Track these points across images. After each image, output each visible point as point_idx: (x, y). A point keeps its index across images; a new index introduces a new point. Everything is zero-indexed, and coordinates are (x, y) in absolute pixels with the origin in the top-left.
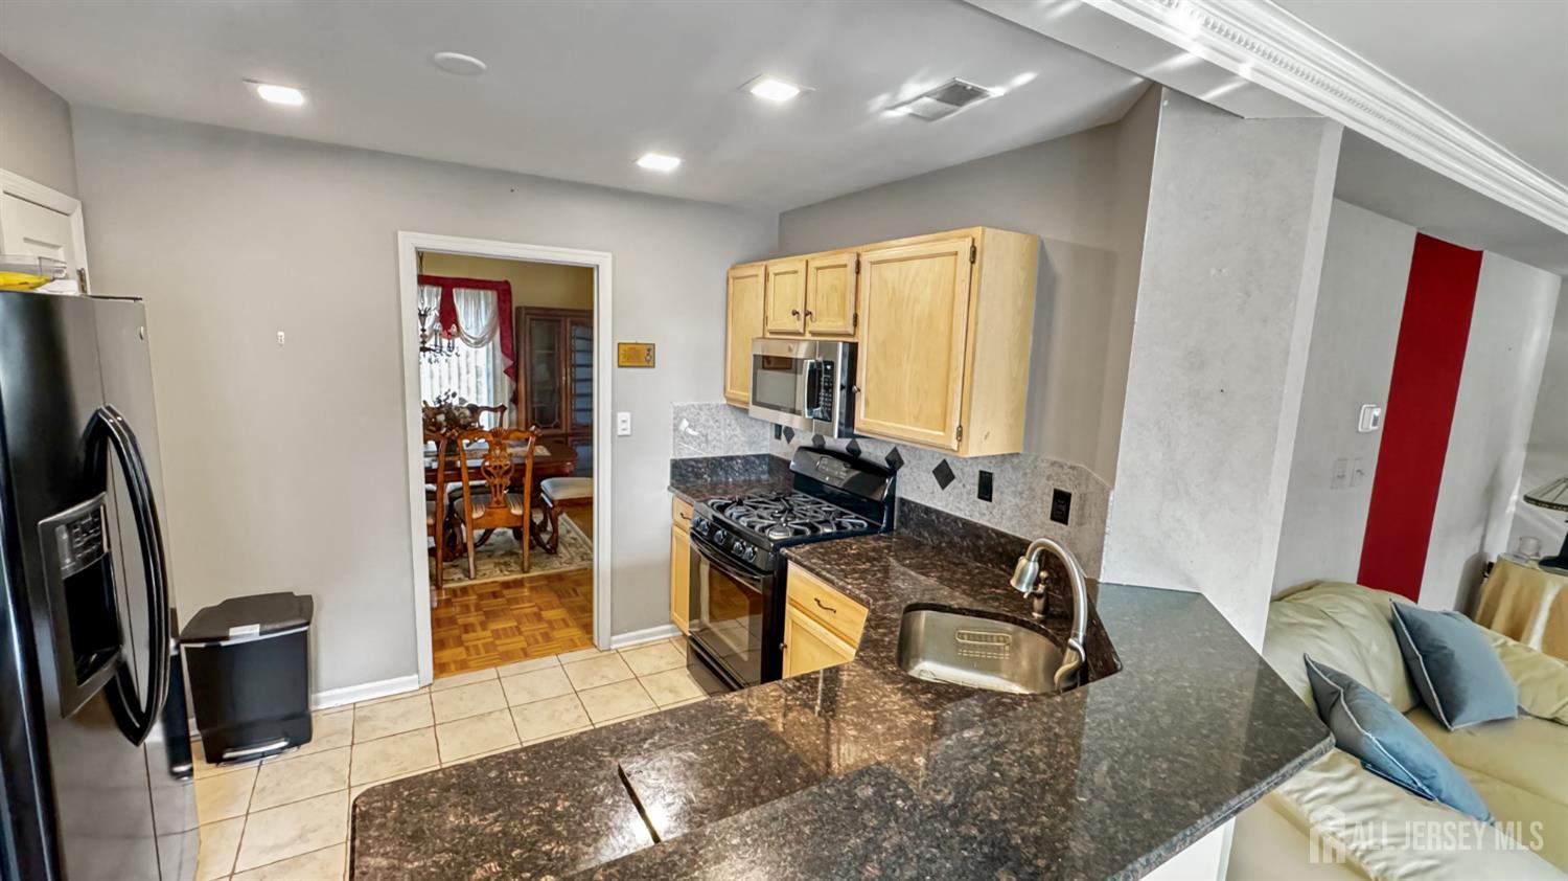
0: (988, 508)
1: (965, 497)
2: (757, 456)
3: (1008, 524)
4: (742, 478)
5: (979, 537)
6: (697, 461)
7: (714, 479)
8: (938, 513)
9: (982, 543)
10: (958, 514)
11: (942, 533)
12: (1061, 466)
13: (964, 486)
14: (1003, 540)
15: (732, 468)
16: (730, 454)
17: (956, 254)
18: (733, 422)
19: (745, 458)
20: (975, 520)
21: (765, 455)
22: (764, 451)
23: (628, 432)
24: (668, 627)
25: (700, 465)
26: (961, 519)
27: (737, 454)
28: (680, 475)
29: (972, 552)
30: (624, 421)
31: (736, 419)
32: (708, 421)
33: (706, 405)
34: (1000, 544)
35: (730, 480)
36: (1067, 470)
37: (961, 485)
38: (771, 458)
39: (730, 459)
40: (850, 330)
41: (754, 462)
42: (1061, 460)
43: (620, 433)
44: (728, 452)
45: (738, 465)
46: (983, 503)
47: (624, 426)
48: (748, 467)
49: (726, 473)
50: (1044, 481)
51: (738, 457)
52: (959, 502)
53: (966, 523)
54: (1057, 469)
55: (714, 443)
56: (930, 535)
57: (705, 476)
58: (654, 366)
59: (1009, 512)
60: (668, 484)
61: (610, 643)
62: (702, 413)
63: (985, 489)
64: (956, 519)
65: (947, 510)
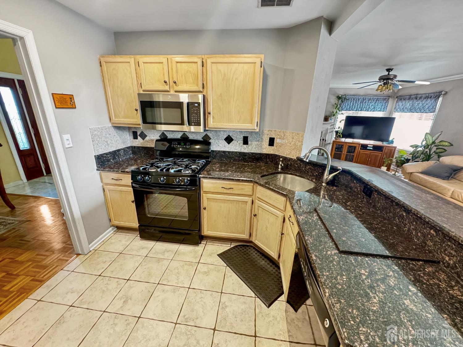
0: (247, 147)
1: (238, 145)
2: (128, 148)
3: (255, 150)
4: (124, 158)
5: (246, 156)
6: (107, 154)
7: (115, 161)
8: (229, 152)
9: (247, 157)
10: (236, 151)
11: (231, 158)
12: (272, 131)
13: (237, 142)
14: (254, 155)
15: (120, 155)
16: (118, 149)
17: (255, 63)
18: (116, 134)
19: (124, 149)
20: (243, 151)
21: (130, 147)
22: (129, 145)
23: (71, 145)
24: (111, 229)
25: (108, 156)
26: (238, 152)
27: (120, 148)
28: (102, 162)
29: (243, 160)
30: (67, 140)
31: (117, 133)
32: (106, 135)
33: (104, 127)
34: (253, 156)
35: (121, 160)
36: (273, 132)
37: (236, 142)
38: (132, 147)
39: (119, 150)
40: (201, 90)
41: (127, 151)
42: (271, 130)
43: (67, 146)
44: (116, 148)
45: (122, 153)
46: (245, 146)
47: (68, 143)
48: (125, 153)
49: (119, 157)
50: (266, 136)
51: (121, 149)
52: (237, 147)
53: (240, 153)
54: (270, 132)
55: (111, 144)
56: (226, 159)
57: (111, 160)
58: (76, 108)
59: (255, 146)
60: (96, 168)
61: (89, 248)
62: (103, 131)
63: (246, 141)
64: (236, 152)
65: (232, 150)
